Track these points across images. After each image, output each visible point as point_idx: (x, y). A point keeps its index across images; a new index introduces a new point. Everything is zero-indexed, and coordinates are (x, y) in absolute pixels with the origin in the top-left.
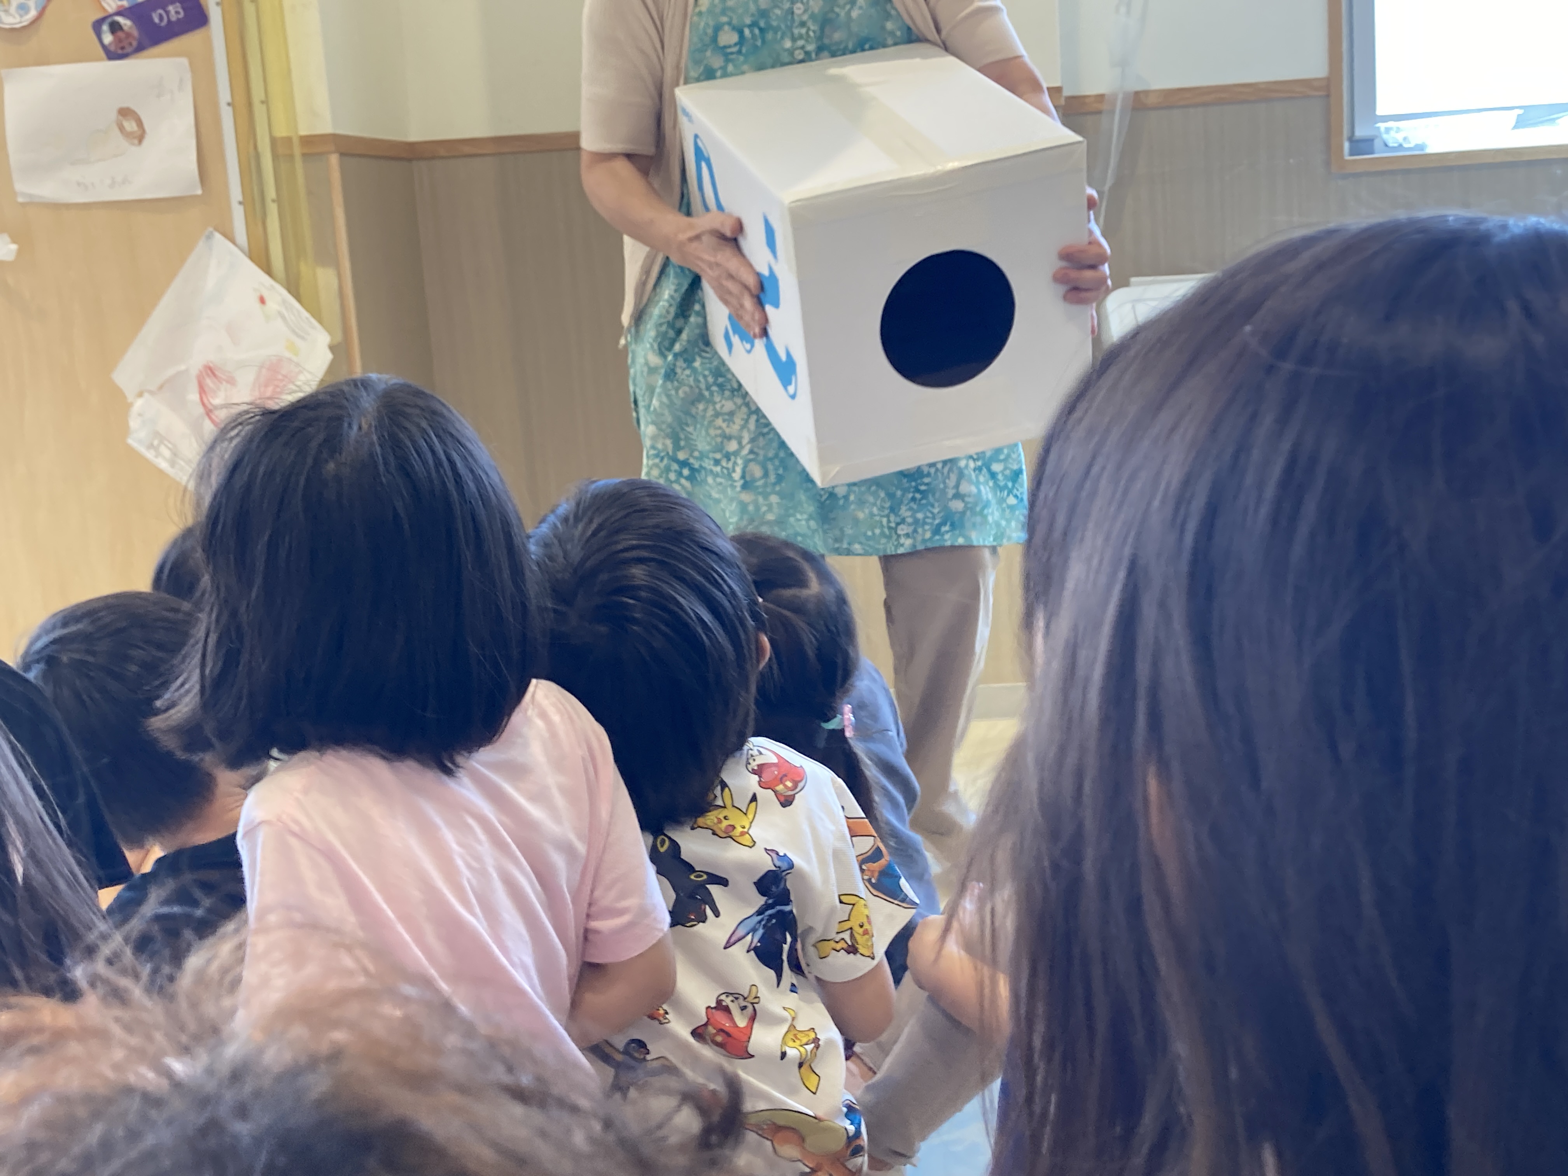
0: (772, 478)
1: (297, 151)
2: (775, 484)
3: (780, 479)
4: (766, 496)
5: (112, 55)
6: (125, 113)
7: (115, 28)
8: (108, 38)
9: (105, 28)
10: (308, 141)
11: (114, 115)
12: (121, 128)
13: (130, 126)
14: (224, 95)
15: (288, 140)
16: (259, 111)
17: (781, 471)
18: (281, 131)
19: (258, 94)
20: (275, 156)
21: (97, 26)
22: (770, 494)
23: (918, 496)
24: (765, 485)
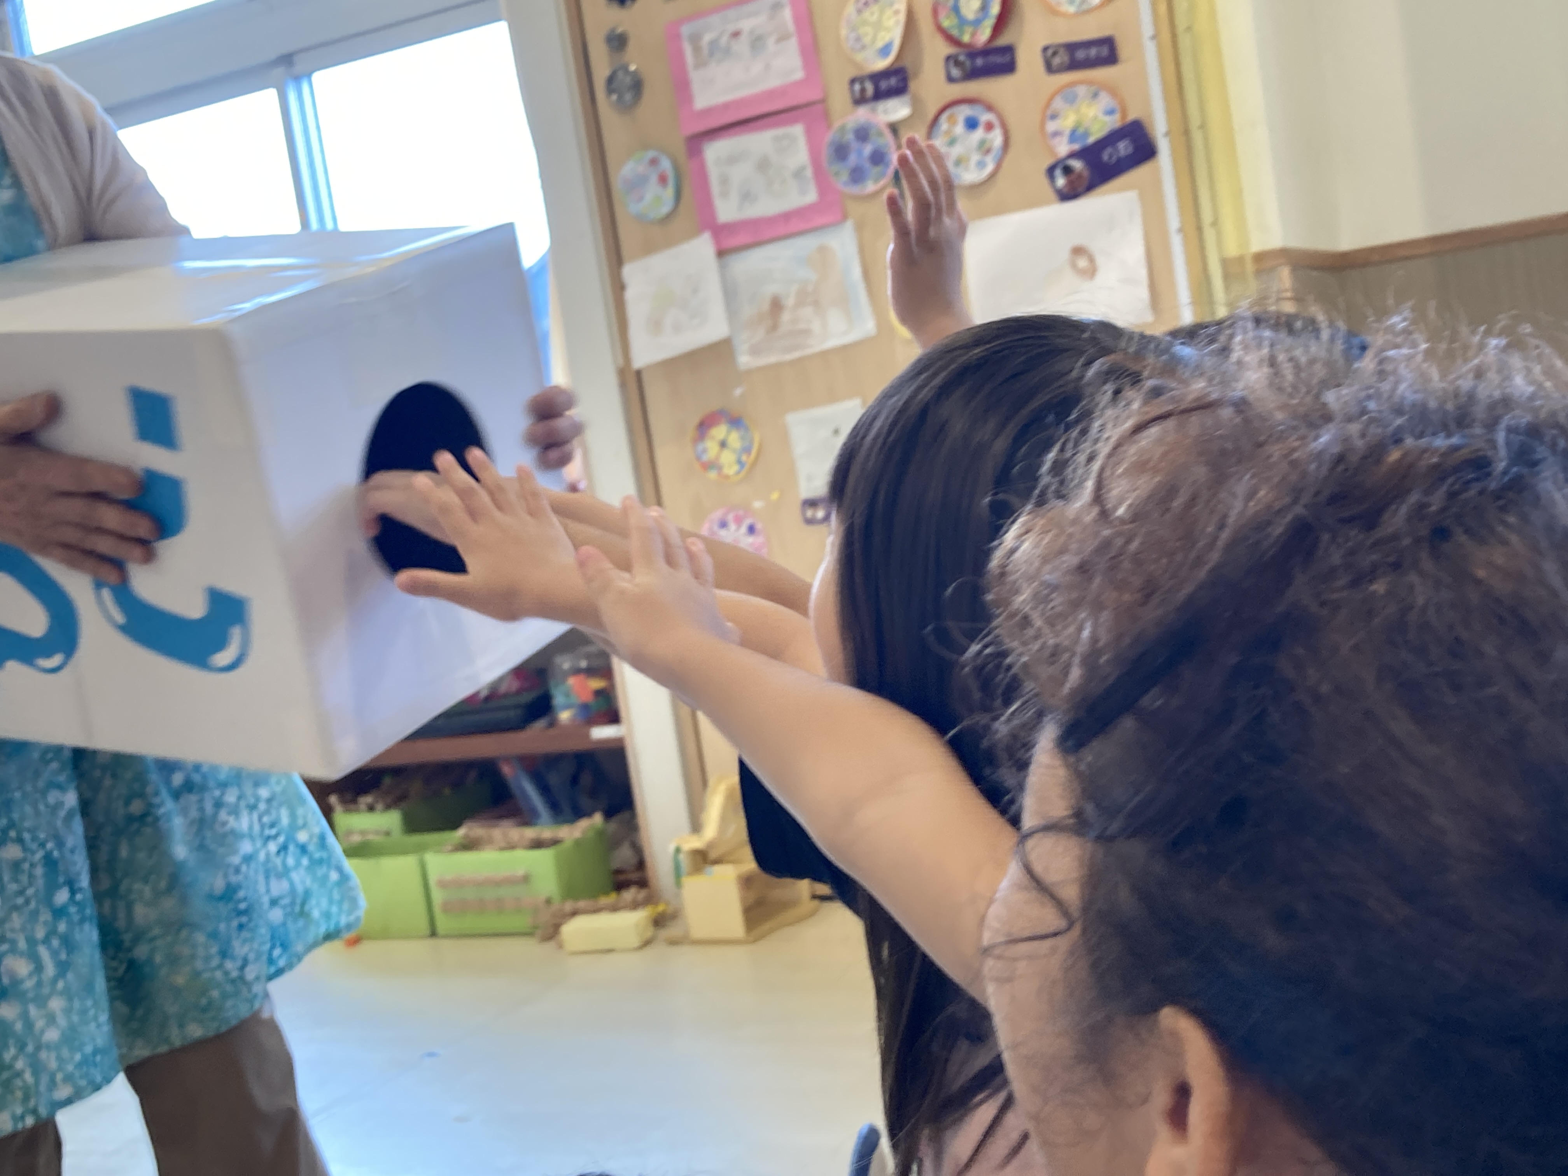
0: (50, 970)
1: (1250, 267)
2: (54, 981)
3: (63, 968)
4: (41, 1001)
5: (1067, 195)
6: (1078, 251)
7: (1067, 170)
8: (1061, 181)
9: (1058, 172)
10: (1259, 257)
11: (1065, 254)
12: (1074, 266)
13: (1082, 263)
14: (1174, 222)
15: (1240, 259)
16: (1210, 235)
17: (63, 956)
18: (1232, 250)
19: (1207, 217)
20: (1227, 277)
21: (1051, 171)
22: (48, 997)
23: (244, 919)
24: (39, 984)
